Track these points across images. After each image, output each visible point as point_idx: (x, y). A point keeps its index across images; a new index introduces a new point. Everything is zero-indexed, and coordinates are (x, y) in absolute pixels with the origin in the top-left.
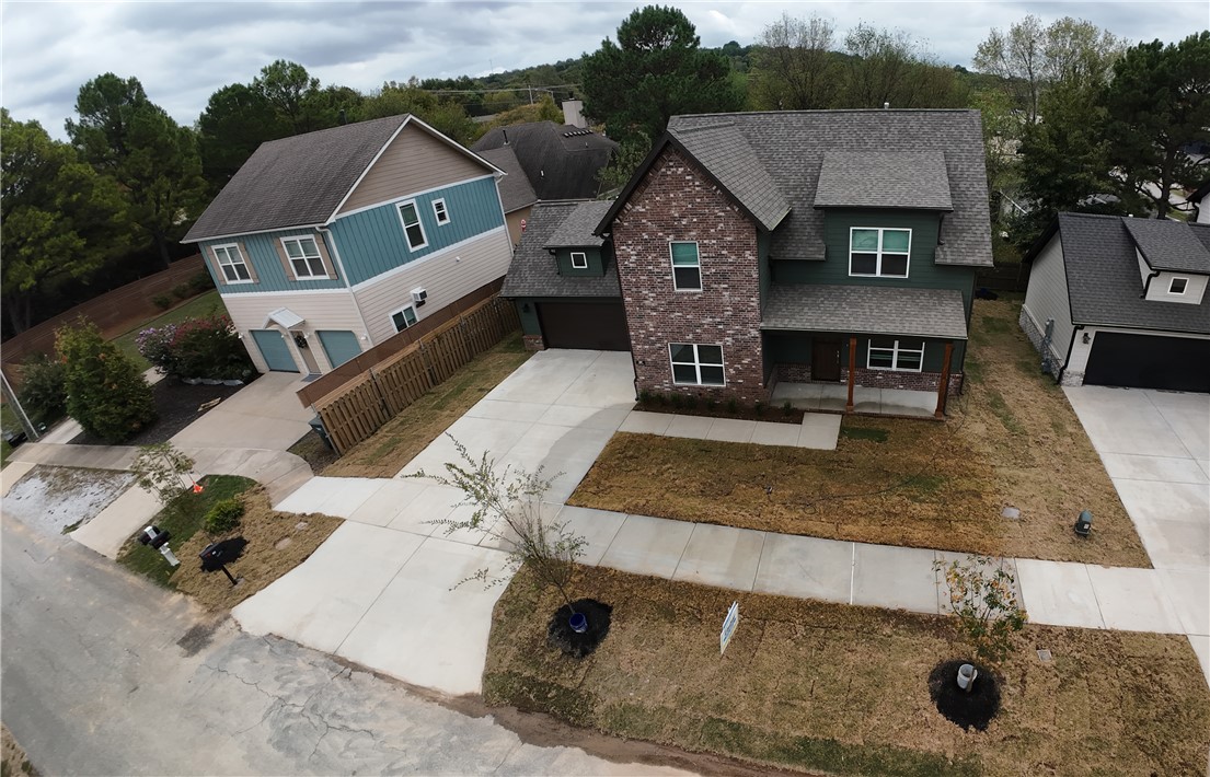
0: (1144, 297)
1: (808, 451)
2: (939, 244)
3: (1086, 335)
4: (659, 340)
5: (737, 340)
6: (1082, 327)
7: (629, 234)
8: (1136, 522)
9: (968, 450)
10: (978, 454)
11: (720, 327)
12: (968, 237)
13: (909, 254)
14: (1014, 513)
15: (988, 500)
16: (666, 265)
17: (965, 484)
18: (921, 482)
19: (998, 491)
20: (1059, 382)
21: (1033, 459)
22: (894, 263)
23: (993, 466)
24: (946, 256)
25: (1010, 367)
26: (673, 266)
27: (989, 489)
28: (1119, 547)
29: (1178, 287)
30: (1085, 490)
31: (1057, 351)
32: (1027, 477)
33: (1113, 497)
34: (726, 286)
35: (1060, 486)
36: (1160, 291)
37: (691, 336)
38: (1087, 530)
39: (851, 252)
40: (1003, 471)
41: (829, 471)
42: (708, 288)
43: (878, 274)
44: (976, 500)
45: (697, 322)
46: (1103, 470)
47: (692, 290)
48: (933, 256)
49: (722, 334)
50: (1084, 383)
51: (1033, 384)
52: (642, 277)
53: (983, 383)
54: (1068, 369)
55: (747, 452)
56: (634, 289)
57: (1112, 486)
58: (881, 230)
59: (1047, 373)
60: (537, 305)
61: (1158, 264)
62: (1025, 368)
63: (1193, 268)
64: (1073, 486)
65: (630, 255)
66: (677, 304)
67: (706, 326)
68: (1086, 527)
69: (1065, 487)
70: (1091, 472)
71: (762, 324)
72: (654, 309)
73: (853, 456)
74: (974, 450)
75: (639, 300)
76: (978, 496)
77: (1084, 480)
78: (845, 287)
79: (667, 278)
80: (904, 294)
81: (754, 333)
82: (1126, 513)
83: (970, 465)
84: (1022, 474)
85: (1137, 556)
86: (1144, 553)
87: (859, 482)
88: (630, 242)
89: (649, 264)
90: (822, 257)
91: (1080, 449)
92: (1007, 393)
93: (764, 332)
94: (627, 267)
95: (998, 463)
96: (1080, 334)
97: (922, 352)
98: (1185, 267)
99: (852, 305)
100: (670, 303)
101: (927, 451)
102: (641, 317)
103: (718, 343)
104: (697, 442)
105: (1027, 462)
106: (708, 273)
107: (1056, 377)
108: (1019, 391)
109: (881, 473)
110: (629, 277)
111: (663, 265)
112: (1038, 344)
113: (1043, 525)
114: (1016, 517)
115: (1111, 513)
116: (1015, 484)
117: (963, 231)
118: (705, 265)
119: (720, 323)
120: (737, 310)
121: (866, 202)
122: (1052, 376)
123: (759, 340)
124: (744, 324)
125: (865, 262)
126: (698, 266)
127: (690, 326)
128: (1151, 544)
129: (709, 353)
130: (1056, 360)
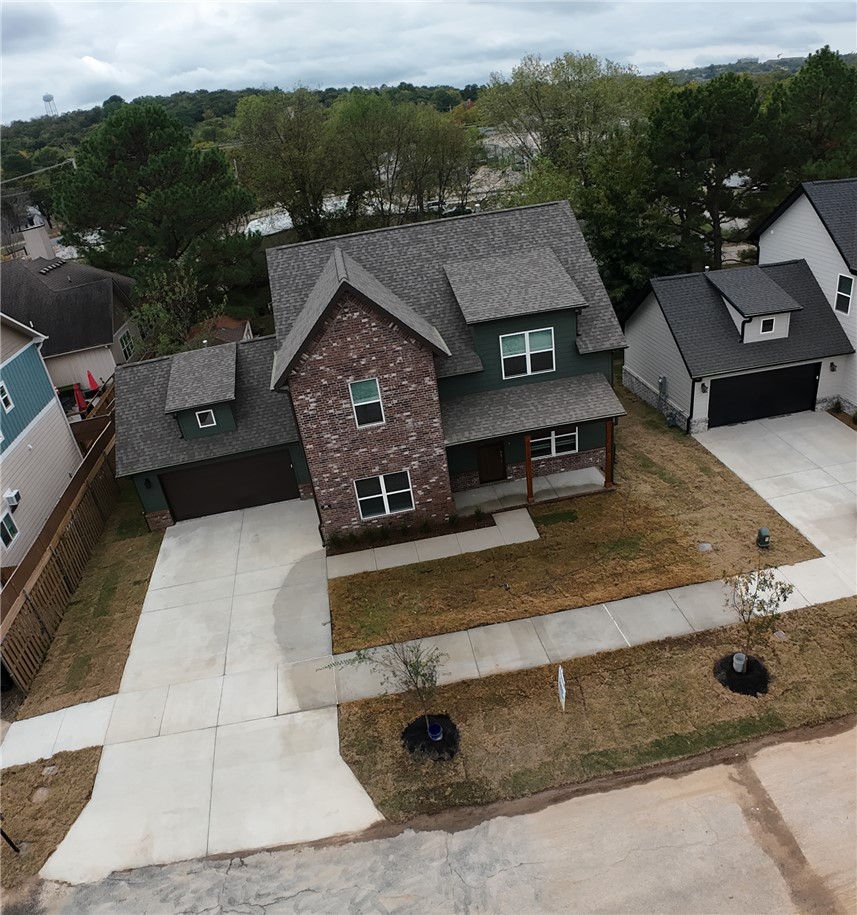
0: (742, 341)
1: (520, 545)
2: (578, 335)
3: (703, 385)
4: (345, 479)
5: (423, 462)
6: (700, 380)
7: (306, 383)
8: (799, 528)
9: (646, 508)
10: (657, 509)
11: (405, 453)
12: (599, 324)
13: (553, 349)
14: (708, 547)
15: (684, 542)
16: (348, 406)
17: (659, 536)
18: (626, 544)
19: (686, 534)
20: (688, 431)
21: (700, 502)
22: (541, 360)
23: (673, 516)
24: (587, 346)
25: (638, 428)
26: (354, 405)
27: (679, 534)
28: (794, 549)
29: (768, 326)
30: (750, 514)
31: (678, 404)
32: (703, 517)
33: (773, 513)
34: (408, 413)
35: (731, 516)
36: (754, 334)
37: (377, 468)
38: (768, 542)
39: (503, 358)
40: (683, 517)
41: (546, 557)
42: (390, 419)
43: (529, 373)
44: (673, 545)
45: (382, 454)
46: (756, 495)
47: (375, 424)
48: (576, 349)
49: (408, 460)
50: (709, 427)
51: (666, 439)
52: (323, 422)
53: (625, 449)
54: (694, 418)
55: (464, 562)
56: (315, 436)
57: (768, 505)
58: (527, 333)
59: (673, 426)
60: (160, 477)
61: (748, 313)
62: (651, 425)
63: (777, 309)
64: (740, 514)
65: (309, 403)
66: (362, 440)
67: (392, 456)
68: (767, 540)
69: (735, 516)
70: (748, 499)
71: (446, 442)
72: (337, 451)
73: (558, 539)
74: (652, 506)
75: (321, 445)
76: (674, 542)
77: (746, 507)
78: (504, 390)
79: (349, 417)
80: (558, 385)
81: (439, 451)
82: (788, 523)
83: (657, 520)
84: (699, 516)
85: (810, 552)
86: (814, 548)
87: (573, 558)
88: (308, 391)
89: (330, 407)
90: (480, 368)
91: (732, 483)
92: (649, 452)
93: (449, 450)
94: (306, 416)
95: (674, 512)
96: (698, 386)
97: (576, 433)
98: (771, 310)
99: (517, 405)
100: (354, 441)
101: (614, 518)
102: (324, 461)
103: (404, 469)
104: (414, 566)
105: (698, 506)
106: (390, 405)
107: (684, 427)
108: (658, 446)
109: (590, 547)
110: (309, 425)
111: (344, 406)
112: (653, 401)
113: (734, 550)
114: (711, 549)
115: (777, 526)
116: (696, 524)
117: (592, 320)
118: (386, 398)
119: (405, 450)
120: (421, 433)
121: (512, 312)
122: (679, 427)
123: (445, 457)
124: (429, 446)
125: (516, 365)
126: (380, 400)
127: (376, 460)
128: (816, 540)
129: (396, 481)
130: (680, 413)
